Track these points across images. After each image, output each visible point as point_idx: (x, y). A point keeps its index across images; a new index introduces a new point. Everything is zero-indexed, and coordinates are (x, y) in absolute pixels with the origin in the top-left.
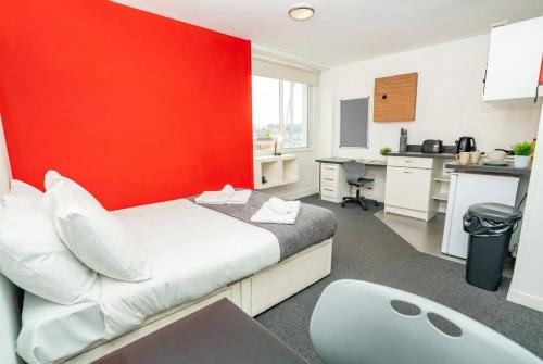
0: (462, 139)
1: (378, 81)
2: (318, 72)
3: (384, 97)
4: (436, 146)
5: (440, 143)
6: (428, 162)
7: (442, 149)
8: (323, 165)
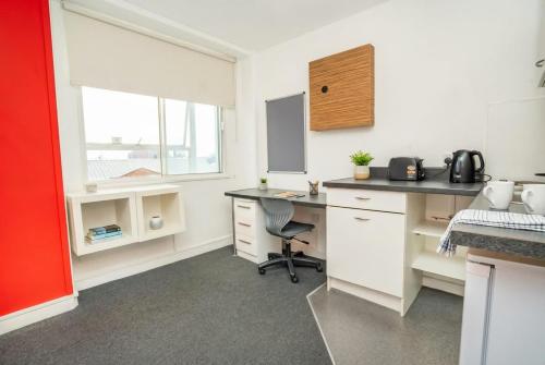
0: (457, 154)
1: (313, 65)
2: (232, 60)
3: (325, 89)
4: (412, 170)
5: (419, 164)
6: (399, 201)
7: (422, 174)
8: (238, 201)
